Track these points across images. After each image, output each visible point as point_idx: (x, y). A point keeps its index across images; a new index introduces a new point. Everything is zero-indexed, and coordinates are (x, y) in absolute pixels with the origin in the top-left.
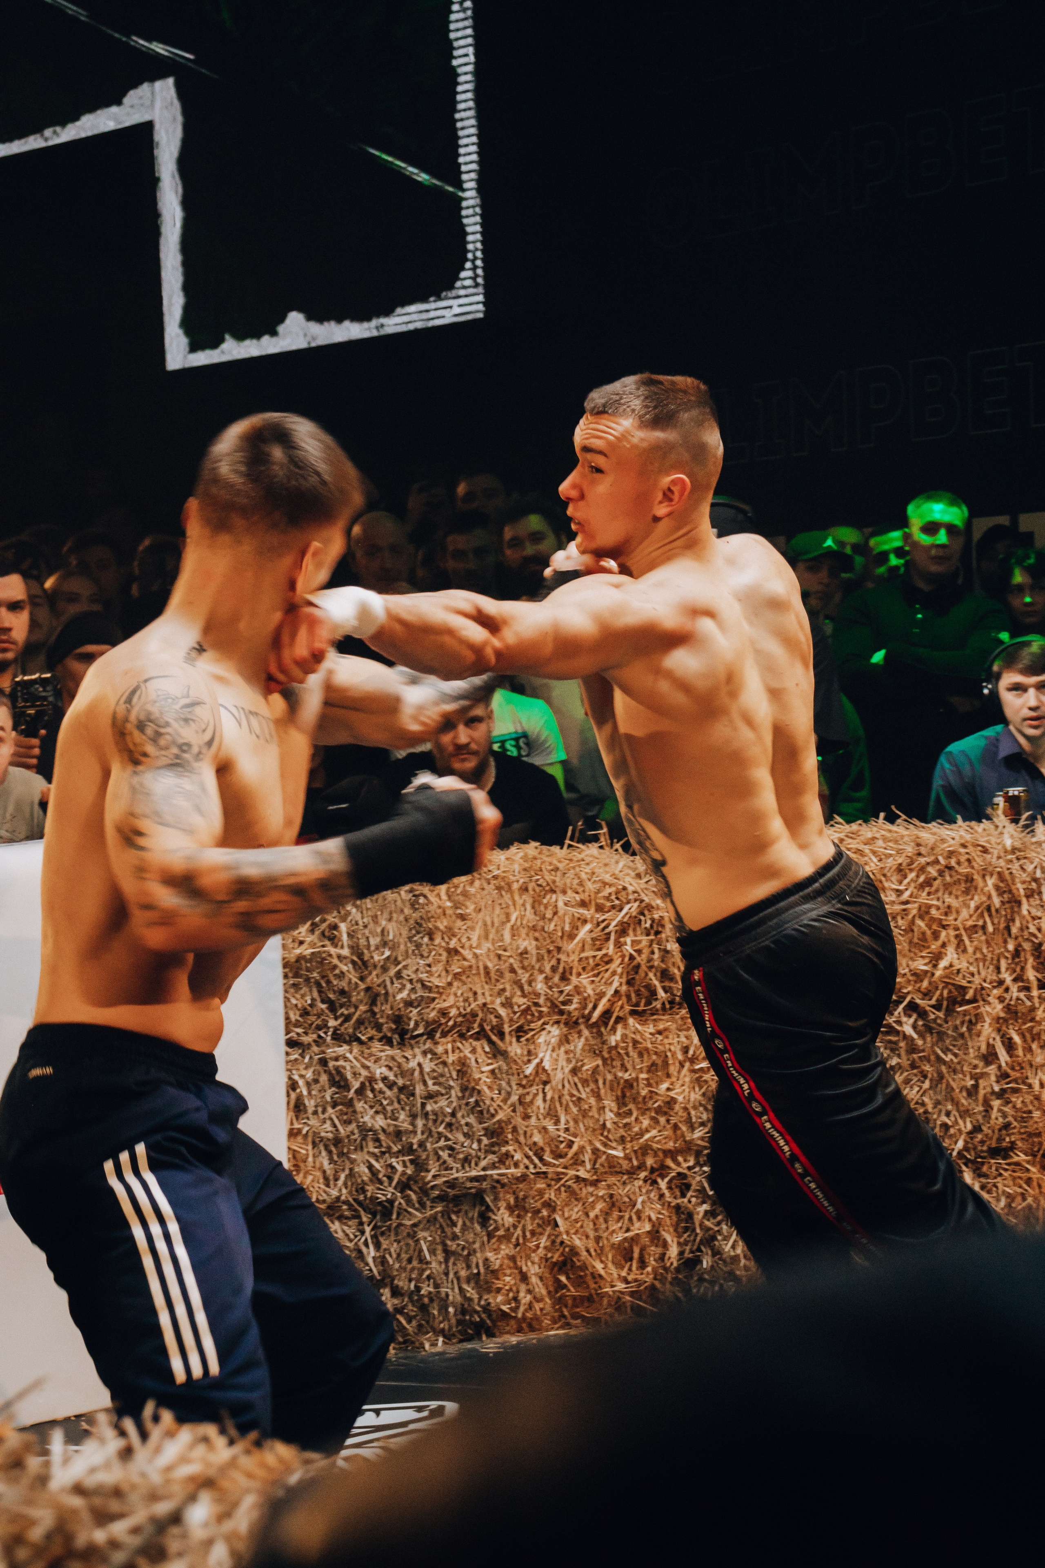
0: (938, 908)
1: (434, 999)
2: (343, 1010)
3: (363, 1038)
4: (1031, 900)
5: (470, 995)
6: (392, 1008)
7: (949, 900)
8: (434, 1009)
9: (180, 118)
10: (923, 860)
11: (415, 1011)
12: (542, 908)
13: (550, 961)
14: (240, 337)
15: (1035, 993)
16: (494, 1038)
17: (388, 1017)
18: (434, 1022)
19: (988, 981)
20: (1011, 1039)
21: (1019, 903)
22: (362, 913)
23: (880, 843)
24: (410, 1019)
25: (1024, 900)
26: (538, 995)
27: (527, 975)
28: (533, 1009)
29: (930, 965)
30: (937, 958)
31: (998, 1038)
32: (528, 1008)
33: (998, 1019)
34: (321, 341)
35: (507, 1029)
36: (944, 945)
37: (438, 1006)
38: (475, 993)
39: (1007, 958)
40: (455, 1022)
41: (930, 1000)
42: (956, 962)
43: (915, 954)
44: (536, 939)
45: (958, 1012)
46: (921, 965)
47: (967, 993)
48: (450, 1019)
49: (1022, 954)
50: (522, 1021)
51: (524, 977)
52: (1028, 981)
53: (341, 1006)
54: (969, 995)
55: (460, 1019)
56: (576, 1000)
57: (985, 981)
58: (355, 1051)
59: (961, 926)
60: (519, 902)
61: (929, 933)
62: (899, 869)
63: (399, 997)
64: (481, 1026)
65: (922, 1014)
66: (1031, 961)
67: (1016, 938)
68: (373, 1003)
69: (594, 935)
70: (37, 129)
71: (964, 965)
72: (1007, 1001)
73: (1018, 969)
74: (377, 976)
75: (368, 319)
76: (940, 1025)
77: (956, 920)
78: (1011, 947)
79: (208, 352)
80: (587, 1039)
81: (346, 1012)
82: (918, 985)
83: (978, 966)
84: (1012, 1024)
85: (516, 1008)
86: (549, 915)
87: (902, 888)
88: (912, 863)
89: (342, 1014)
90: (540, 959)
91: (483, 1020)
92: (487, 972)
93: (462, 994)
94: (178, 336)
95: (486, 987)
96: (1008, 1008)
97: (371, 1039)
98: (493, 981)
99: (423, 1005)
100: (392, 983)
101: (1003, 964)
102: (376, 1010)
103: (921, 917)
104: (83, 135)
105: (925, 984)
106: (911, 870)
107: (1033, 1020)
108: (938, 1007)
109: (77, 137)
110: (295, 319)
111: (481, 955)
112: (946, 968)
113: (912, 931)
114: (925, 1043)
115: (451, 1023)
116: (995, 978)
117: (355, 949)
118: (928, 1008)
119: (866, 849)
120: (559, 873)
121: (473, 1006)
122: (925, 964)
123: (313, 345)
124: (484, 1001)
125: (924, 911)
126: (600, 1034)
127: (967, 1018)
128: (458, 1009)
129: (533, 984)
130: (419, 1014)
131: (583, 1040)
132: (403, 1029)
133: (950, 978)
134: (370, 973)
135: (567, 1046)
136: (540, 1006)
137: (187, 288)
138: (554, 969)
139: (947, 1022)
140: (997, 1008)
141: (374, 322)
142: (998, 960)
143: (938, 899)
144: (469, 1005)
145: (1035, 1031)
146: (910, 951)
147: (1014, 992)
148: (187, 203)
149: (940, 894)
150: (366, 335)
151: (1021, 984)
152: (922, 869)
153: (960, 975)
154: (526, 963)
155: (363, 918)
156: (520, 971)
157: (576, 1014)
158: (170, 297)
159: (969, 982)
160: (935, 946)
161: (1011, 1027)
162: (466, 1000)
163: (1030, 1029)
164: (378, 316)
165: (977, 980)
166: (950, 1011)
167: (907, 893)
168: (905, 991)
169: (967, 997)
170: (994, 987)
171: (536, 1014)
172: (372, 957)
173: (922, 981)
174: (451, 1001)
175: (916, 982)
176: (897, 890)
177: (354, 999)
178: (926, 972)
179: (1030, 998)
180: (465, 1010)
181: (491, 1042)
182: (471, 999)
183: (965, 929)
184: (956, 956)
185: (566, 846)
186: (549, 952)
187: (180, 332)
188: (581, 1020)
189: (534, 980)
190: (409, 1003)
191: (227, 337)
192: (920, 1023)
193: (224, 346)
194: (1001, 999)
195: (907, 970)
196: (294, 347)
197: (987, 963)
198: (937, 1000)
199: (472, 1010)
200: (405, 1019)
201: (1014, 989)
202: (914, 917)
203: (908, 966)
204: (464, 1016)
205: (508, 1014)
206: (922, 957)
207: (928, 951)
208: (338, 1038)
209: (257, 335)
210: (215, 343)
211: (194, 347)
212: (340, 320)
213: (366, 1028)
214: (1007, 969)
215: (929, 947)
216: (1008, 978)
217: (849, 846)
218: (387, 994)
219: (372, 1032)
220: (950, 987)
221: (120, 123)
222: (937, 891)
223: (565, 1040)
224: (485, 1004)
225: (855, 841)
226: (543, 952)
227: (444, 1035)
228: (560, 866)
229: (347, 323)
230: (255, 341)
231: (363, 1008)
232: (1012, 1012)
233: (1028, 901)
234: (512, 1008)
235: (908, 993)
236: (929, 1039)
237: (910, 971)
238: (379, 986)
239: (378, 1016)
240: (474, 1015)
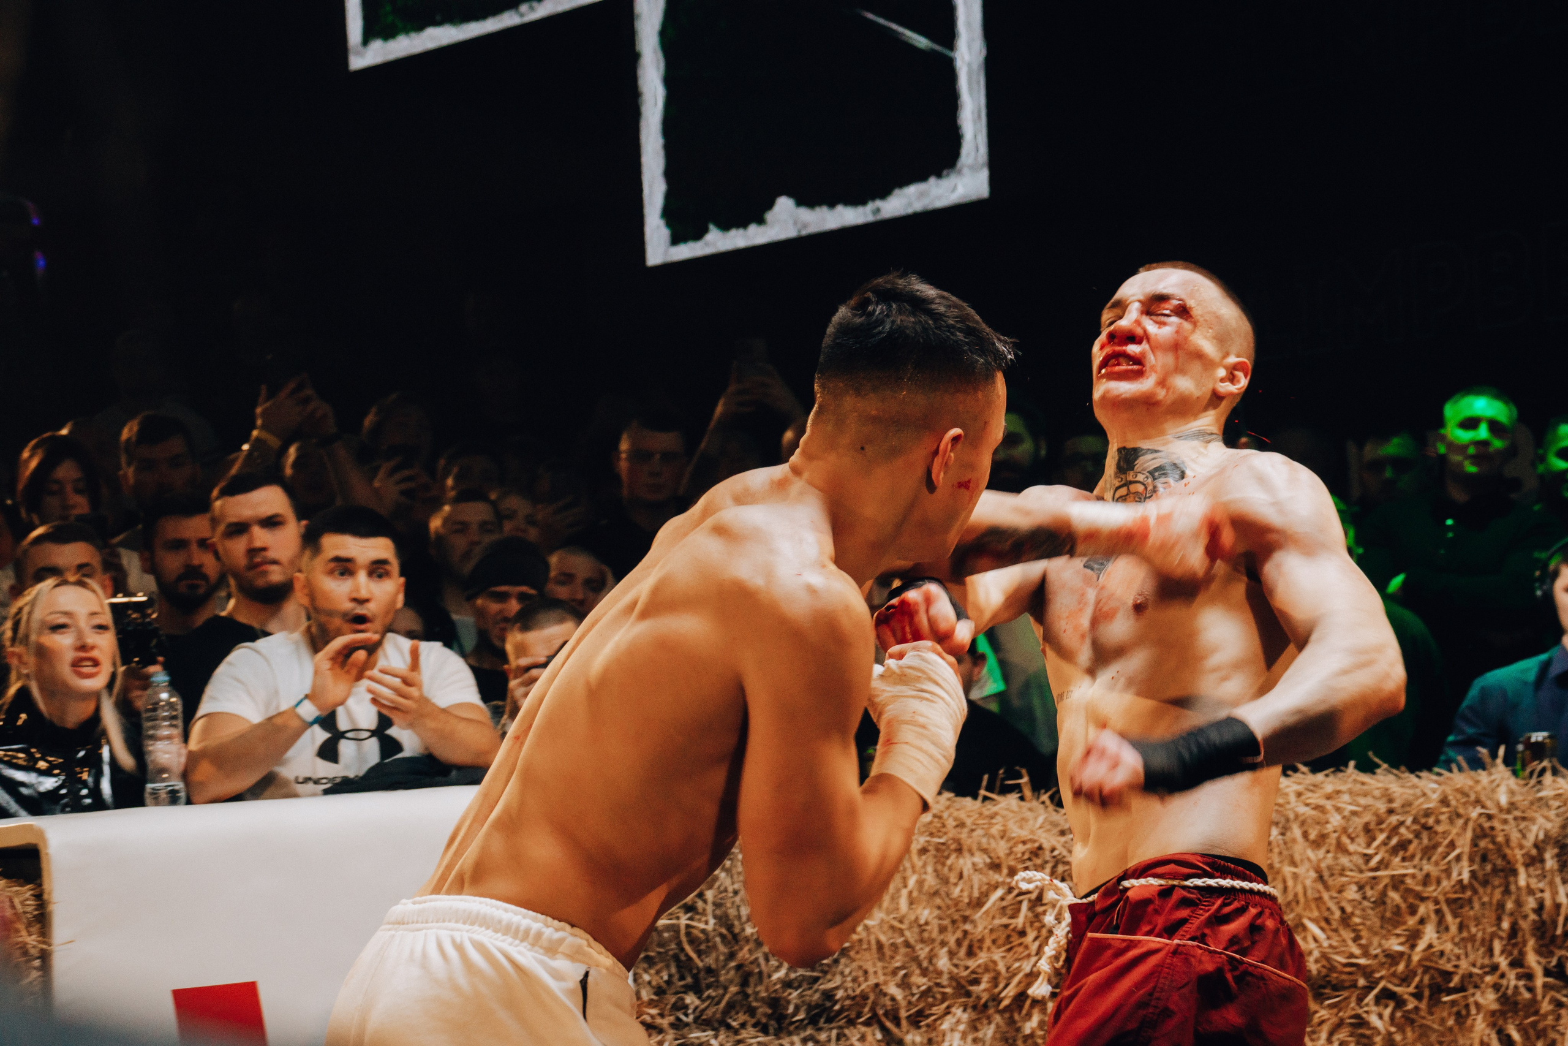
0: (1413, 876)
1: (816, 980)
2: (710, 991)
3: (734, 1024)
4: (1531, 869)
5: (860, 973)
6: (767, 990)
7: (1428, 867)
8: (817, 991)
10: (1394, 819)
11: (795, 994)
12: (946, 869)
13: (954, 933)
14: (725, 226)
15: (1540, 981)
16: (889, 1024)
17: (763, 1000)
18: (817, 1006)
19: (1478, 964)
20: (1509, 1036)
21: (1514, 872)
22: (732, 877)
23: (1346, 797)
24: (789, 1002)
25: (1522, 871)
26: (940, 973)
27: (927, 950)
28: (935, 989)
29: (1407, 945)
30: (1413, 937)
31: (1494, 1036)
32: (929, 989)
33: (1493, 1013)
34: (813, 229)
35: (903, 1014)
36: (1422, 921)
37: (822, 987)
38: (866, 972)
39: (1501, 938)
40: (842, 1007)
41: (1408, 986)
42: (1435, 942)
43: (1389, 931)
44: (939, 908)
45: (1445, 1002)
46: (1395, 945)
47: (1450, 981)
48: (836, 1002)
49: (1520, 934)
50: (921, 1005)
51: (923, 952)
52: (1529, 967)
53: (709, 987)
54: (1456, 980)
55: (848, 1002)
56: (986, 978)
57: (1474, 965)
58: (722, 1037)
59: (1441, 898)
60: (919, 863)
61: (1403, 906)
62: (1366, 829)
63: (776, 976)
64: (873, 1010)
65: (1400, 1002)
66: (1531, 943)
67: (1512, 914)
68: (744, 983)
69: (1004, 903)
70: (512, 4)
71: (1448, 947)
72: (1503, 989)
73: (1516, 952)
74: (750, 951)
75: (864, 203)
76: (1424, 1018)
77: (1435, 890)
78: (1506, 925)
79: (690, 245)
80: (998, 1026)
81: (714, 994)
82: (1393, 969)
83: (1466, 947)
84: (1512, 1017)
85: (915, 991)
86: (953, 879)
87: (1370, 851)
88: (1380, 822)
89: (709, 997)
90: (942, 930)
91: (875, 1004)
92: (880, 946)
93: (850, 973)
94: (658, 227)
95: (880, 964)
96: (1504, 999)
97: (743, 1025)
98: (887, 958)
99: (805, 986)
100: (767, 960)
101: (1497, 946)
102: (750, 991)
103: (1395, 888)
104: (560, 9)
105: (1401, 967)
106: (1382, 831)
107: (1536, 1013)
108: (1418, 996)
109: (554, 12)
110: (784, 204)
111: (873, 927)
112: (1424, 950)
113: (1384, 903)
114: (1404, 1039)
115: (837, 1007)
116: (1487, 961)
117: (723, 920)
118: (1406, 997)
119: (1328, 805)
120: (966, 830)
121: (863, 987)
122: (1401, 944)
123: (804, 233)
124: (875, 981)
125: (1397, 882)
126: (1011, 1022)
127: (1455, 1009)
128: (846, 990)
129: (934, 961)
130: (801, 996)
131: (993, 1027)
132: (781, 1014)
133: (1431, 961)
134: (741, 949)
135: (976, 1035)
136: (943, 987)
137: (670, 174)
138: (959, 943)
139: (1431, 1014)
140: (1488, 999)
141: (871, 206)
142: (1491, 941)
143: (1415, 867)
144: (859, 986)
145: (1541, 1026)
146: (1382, 927)
147: (1512, 980)
148: (669, 81)
149: (1416, 861)
150: (861, 221)
151: (1520, 970)
152: (1394, 830)
153: (1445, 958)
154: (926, 935)
155: (733, 883)
156: (918, 947)
157: (985, 997)
158: (651, 186)
159: (1456, 966)
160: (1412, 921)
161: (1510, 1021)
162: (855, 980)
163: (1534, 1025)
164: (873, 199)
165: (1464, 964)
166: (1435, 1001)
167: (1377, 859)
168: (1377, 975)
169: (1452, 985)
170: (1486, 973)
171: (939, 996)
172: (743, 930)
173: (1397, 964)
174: (837, 981)
175: (1391, 965)
176: (1365, 855)
177: (722, 978)
178: (1402, 954)
179: (1530, 989)
180: (854, 991)
181: (884, 1029)
182: (861, 979)
183: (1449, 902)
184: (1435, 935)
185: (980, 798)
186: (954, 922)
187: (661, 223)
188: (990, 1004)
189: (936, 956)
190: (788, 984)
191: (712, 227)
192: (1399, 1014)
193: (709, 237)
194: (1496, 987)
195: (1378, 951)
196: (783, 237)
197: (1478, 943)
198: (1417, 987)
199: (862, 991)
200: (783, 1002)
201: (1512, 975)
202: (1386, 886)
203: (1380, 945)
204: (853, 998)
205: (905, 997)
206: (1398, 935)
207: (1404, 927)
208: (702, 1022)
209: (743, 224)
210: (698, 234)
211: (676, 240)
212: (832, 205)
213: (737, 1013)
214: (1502, 952)
215: (1405, 923)
216: (1503, 962)
217: (1308, 801)
218: (760, 973)
219: (742, 1017)
220: (1432, 971)
222: (1413, 856)
223: (974, 1026)
224: (877, 985)
225: (1316, 795)
226: (946, 922)
227: (829, 1020)
228: (969, 822)
229: (840, 208)
230: (741, 231)
231: (733, 989)
232: (1509, 1004)
233: (1527, 871)
234: (910, 989)
235: (1381, 978)
236: (1409, 1034)
237: (1384, 951)
238: (752, 963)
239: (751, 999)
240: (864, 997)
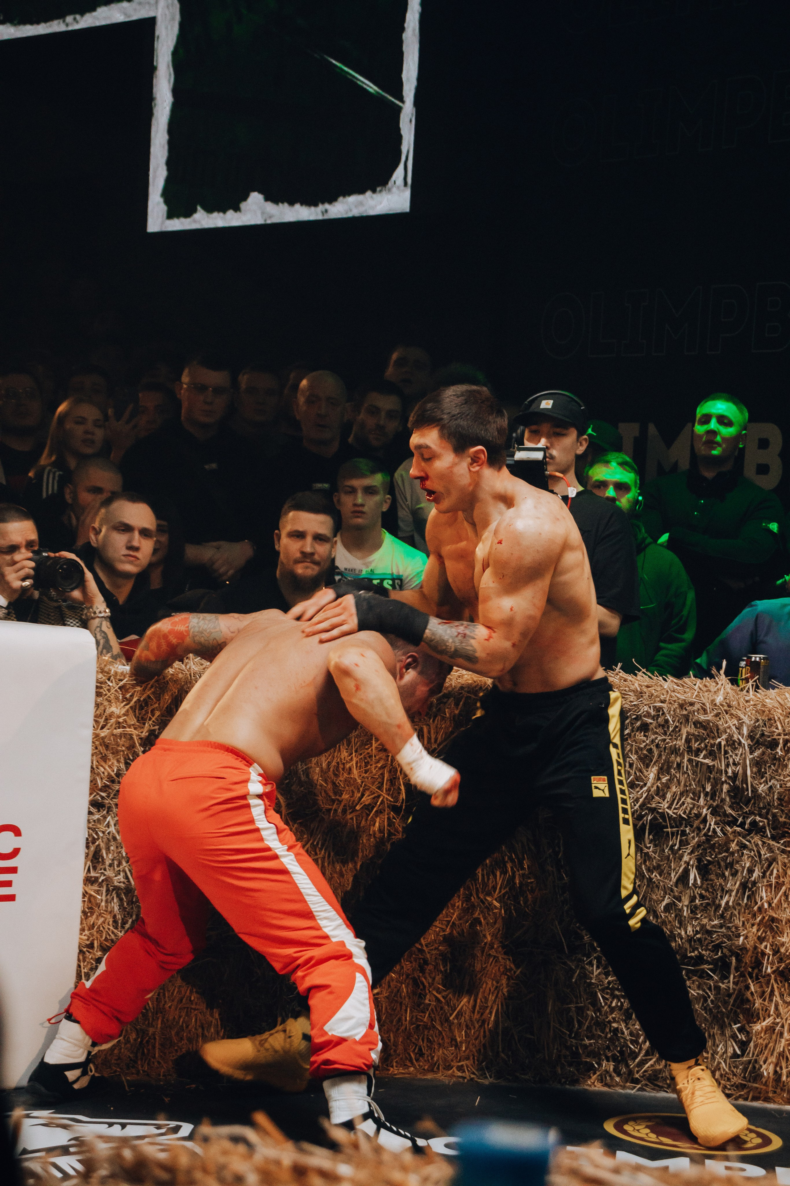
9: (178, 17)
14: (209, 209)
34: (276, 220)
70: (61, 15)
75: (316, 205)
79: (182, 220)
94: (158, 204)
104: (98, 24)
107: (727, 850)
109: (93, 25)
110: (255, 198)
123: (269, 222)
137: (169, 163)
141: (321, 207)
148: (175, 91)
150: (312, 218)
158: (155, 172)
163: (725, 859)
164: (323, 203)
187: (161, 200)
191: (199, 208)
193: (196, 216)
196: (253, 222)
209: (224, 211)
210: (188, 213)
211: (171, 215)
212: (292, 203)
221: (129, 17)
229: (297, 206)
230: (221, 214)
